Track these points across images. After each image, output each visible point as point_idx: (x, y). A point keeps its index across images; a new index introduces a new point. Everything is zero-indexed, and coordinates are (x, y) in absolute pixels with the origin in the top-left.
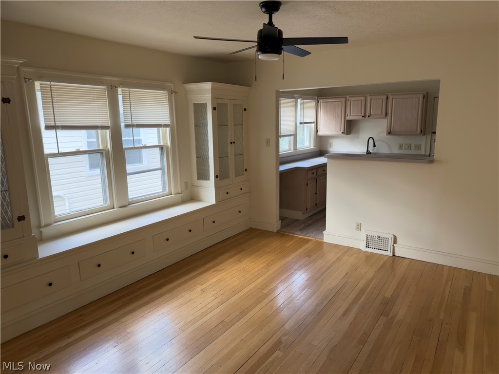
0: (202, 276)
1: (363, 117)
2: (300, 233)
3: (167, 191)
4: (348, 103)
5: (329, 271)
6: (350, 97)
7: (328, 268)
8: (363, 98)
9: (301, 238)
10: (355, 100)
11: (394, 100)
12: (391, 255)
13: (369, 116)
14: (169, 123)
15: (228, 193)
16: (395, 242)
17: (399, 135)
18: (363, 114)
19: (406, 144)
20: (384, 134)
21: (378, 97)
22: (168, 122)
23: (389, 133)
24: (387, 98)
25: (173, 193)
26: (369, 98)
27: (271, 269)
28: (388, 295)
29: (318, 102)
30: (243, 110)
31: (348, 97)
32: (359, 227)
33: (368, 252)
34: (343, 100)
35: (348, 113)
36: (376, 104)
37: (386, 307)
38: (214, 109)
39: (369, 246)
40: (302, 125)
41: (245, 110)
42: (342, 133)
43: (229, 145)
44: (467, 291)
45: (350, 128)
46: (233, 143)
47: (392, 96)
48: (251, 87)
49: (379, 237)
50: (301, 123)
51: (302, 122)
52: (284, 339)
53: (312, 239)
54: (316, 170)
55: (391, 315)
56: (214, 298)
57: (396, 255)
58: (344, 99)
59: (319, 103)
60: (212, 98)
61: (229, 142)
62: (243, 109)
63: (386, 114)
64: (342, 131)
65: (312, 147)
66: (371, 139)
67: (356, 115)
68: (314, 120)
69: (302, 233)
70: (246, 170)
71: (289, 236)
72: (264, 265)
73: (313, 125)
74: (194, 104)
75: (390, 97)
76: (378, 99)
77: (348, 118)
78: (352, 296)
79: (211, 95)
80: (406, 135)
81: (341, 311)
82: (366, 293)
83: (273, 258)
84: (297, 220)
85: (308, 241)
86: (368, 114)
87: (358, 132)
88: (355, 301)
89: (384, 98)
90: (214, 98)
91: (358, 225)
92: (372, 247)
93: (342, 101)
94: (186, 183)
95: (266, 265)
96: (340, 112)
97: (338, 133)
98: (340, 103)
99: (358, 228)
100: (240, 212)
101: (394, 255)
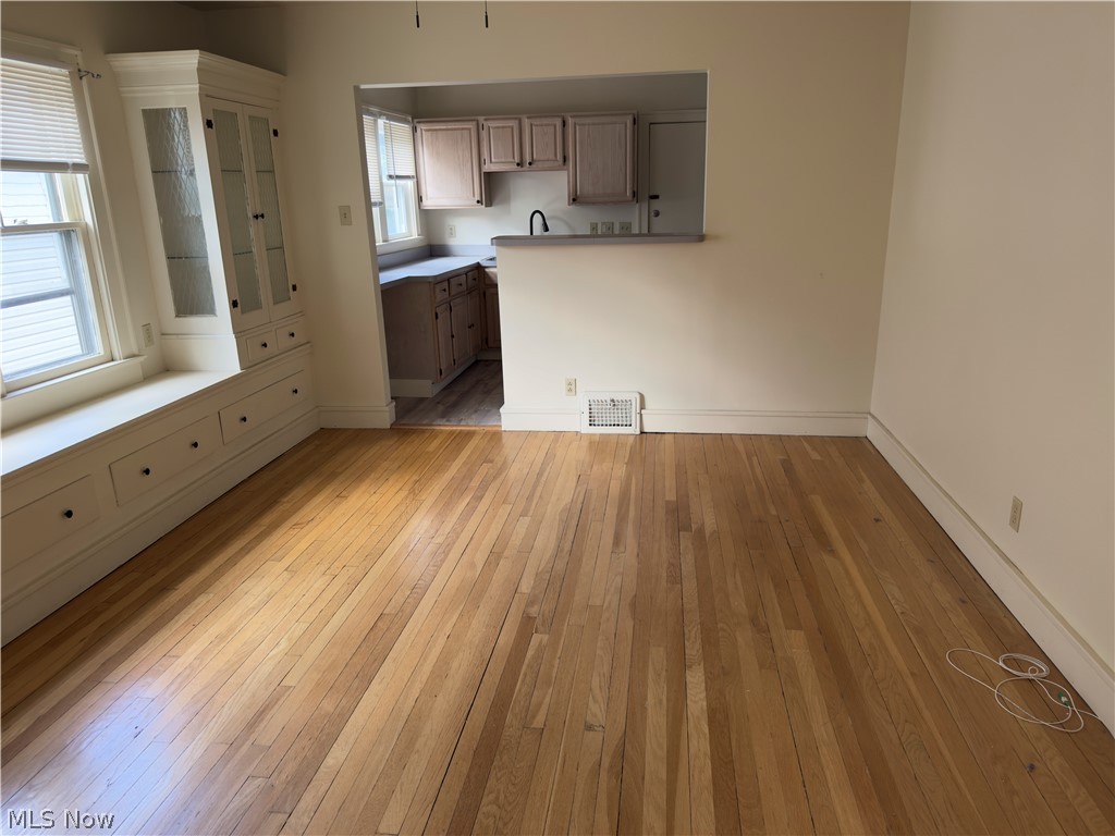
0: (267, 543)
1: (518, 164)
2: (443, 421)
3: (100, 350)
4: (484, 134)
5: (544, 479)
6: (486, 120)
7: (540, 474)
8: (514, 124)
9: (452, 433)
10: (498, 127)
11: (578, 127)
12: (638, 432)
13: (530, 164)
14: (84, 161)
15: (265, 345)
16: (642, 407)
17: (593, 203)
18: (517, 160)
19: (603, 224)
20: (562, 203)
21: (545, 121)
22: (81, 159)
23: (574, 200)
24: (564, 124)
25: (116, 355)
26: (526, 123)
27: (423, 498)
28: (671, 496)
29: (414, 130)
30: (272, 135)
31: (481, 119)
32: (572, 387)
33: (595, 435)
34: (472, 126)
35: (485, 155)
36: (542, 138)
37: (679, 516)
38: (209, 124)
39: (596, 423)
40: (393, 181)
41: (275, 133)
42: (478, 202)
43: (252, 221)
44: (788, 466)
45: (492, 189)
46: (260, 218)
47: (574, 120)
48: (284, 74)
49: (613, 401)
50: (391, 177)
51: (392, 174)
52: (534, 611)
53: (477, 428)
54: (446, 283)
55: (694, 527)
56: (327, 578)
57: (646, 430)
58: (474, 123)
59: (419, 130)
60: (200, 94)
61: (250, 215)
62: (271, 132)
63: (565, 159)
64: (477, 198)
65: (415, 235)
66: (537, 215)
67: (503, 160)
68: (411, 172)
69: (448, 421)
70: (294, 288)
71: (423, 431)
72: (404, 493)
73: (410, 184)
74: (144, 111)
75: (570, 121)
76: (546, 125)
77: (488, 168)
78: (612, 512)
79: (198, 86)
80: (605, 203)
81: (608, 539)
82: (632, 501)
83: (416, 478)
84: (422, 400)
85: (469, 435)
86: (528, 159)
87: (507, 200)
88: (621, 518)
89: (559, 123)
90: (205, 96)
91: (570, 384)
92: (600, 423)
93: (469, 129)
94: (147, 328)
95: (409, 493)
96: (468, 155)
97: (468, 203)
98: (466, 132)
99: (570, 390)
100: (296, 391)
101: (642, 433)
